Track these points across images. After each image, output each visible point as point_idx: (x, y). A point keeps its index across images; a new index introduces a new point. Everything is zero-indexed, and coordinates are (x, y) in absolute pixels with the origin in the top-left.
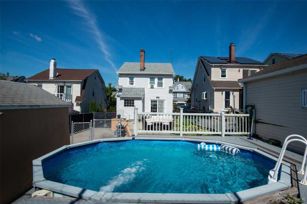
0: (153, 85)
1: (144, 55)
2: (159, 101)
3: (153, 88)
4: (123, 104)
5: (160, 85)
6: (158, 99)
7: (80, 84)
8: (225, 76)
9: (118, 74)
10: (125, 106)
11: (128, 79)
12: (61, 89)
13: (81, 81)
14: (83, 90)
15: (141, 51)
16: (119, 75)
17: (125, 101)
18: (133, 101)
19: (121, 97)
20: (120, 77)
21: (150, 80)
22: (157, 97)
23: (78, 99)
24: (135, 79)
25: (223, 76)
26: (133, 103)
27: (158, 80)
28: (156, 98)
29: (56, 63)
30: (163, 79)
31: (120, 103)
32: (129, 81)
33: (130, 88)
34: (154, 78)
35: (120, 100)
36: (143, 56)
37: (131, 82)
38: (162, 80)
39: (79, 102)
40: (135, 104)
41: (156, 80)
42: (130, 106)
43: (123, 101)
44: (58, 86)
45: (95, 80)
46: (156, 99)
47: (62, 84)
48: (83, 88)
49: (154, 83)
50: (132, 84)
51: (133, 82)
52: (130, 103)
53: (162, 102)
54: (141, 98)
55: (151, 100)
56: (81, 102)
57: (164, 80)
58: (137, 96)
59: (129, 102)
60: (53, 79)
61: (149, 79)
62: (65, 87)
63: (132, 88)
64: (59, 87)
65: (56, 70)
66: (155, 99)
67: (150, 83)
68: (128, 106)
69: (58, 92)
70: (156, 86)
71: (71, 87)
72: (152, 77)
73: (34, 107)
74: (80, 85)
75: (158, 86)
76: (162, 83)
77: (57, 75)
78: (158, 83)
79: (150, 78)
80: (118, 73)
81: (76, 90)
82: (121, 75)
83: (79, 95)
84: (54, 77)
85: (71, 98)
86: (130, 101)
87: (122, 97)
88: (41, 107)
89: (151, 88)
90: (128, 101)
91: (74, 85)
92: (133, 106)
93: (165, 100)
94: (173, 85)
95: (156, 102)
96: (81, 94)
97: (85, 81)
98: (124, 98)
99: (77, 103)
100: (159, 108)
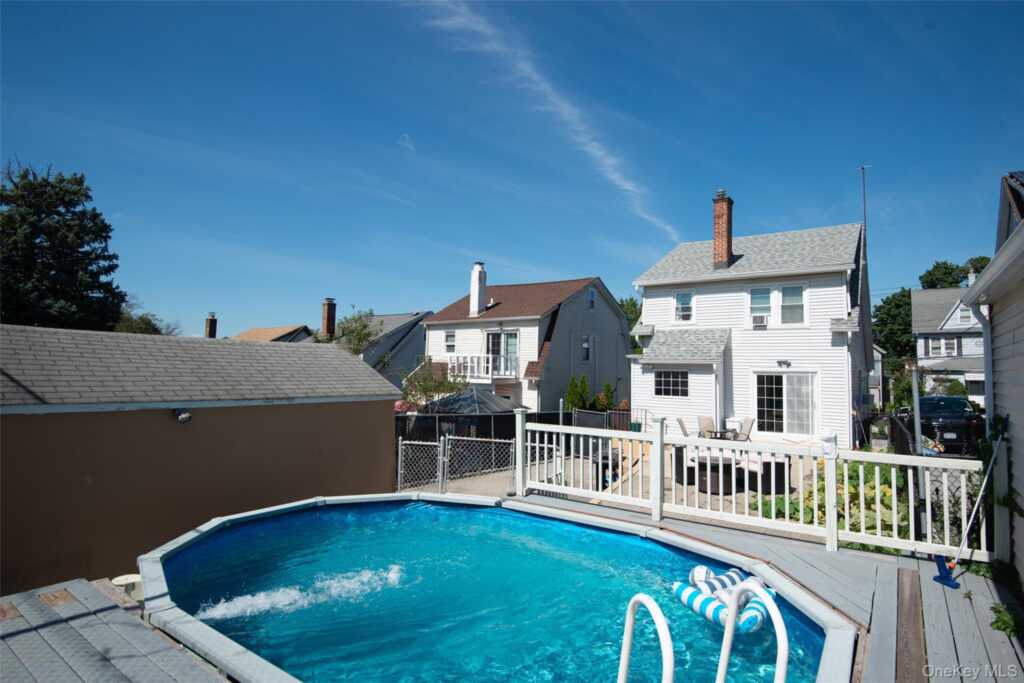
0: (762, 318)
1: (726, 212)
2: (789, 378)
3: (764, 328)
4: (652, 387)
5: (792, 313)
6: (784, 368)
7: (535, 326)
9: (637, 288)
10: (658, 392)
11: (671, 303)
12: (494, 344)
13: (538, 317)
14: (547, 344)
15: (715, 201)
16: (642, 290)
17: (658, 375)
18: (685, 375)
19: (644, 365)
20: (647, 297)
21: (752, 298)
22: (780, 363)
23: (531, 368)
24: (697, 302)
26: (685, 384)
27: (784, 295)
28: (776, 364)
29: (485, 273)
30: (804, 293)
31: (642, 384)
32: (677, 309)
33: (680, 331)
34: (767, 292)
35: (643, 373)
36: (725, 217)
37: (683, 309)
38: (802, 295)
39: (534, 379)
40: (691, 388)
41: (776, 298)
42: (676, 393)
43: (651, 378)
44: (488, 334)
45: (592, 311)
46: (780, 369)
47: (495, 329)
48: (546, 337)
49: (768, 309)
50: (687, 317)
51: (689, 309)
52: (676, 384)
53: (803, 378)
54: (711, 366)
55: (755, 372)
56: (537, 379)
57: (810, 296)
58: (698, 360)
59: (671, 382)
60: (476, 315)
61: (749, 296)
62: (503, 336)
63: (687, 331)
64: (491, 337)
65: (485, 290)
66: (774, 369)
67: (753, 310)
68: (667, 393)
69: (488, 353)
70: (774, 318)
71: (516, 336)
72: (758, 286)
73: (276, 403)
74: (537, 328)
75: (783, 322)
76: (802, 307)
77: (490, 305)
78: (783, 307)
79: (753, 293)
80: (640, 286)
81: (527, 344)
82: (651, 291)
83: (535, 358)
84: (479, 312)
85: (516, 368)
86: (676, 375)
87: (648, 364)
88: (296, 401)
89: (756, 328)
90: (667, 375)
91: (522, 329)
92: (685, 393)
93: (816, 373)
94: (849, 314)
95: (779, 379)
96: (539, 355)
97: (554, 315)
98: (654, 368)
99: (530, 381)
100: (789, 402)
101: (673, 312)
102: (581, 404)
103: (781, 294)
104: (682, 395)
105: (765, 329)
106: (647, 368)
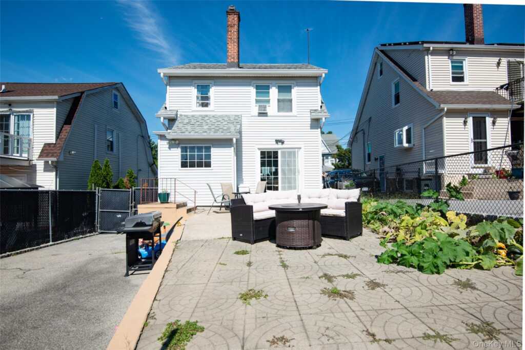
0: (265, 107)
1: (236, 23)
2: (283, 153)
3: (265, 115)
4: (179, 160)
5: (285, 105)
6: (280, 146)
8: (461, 79)
9: (162, 75)
10: (184, 165)
11: (192, 92)
13: (56, 97)
14: (67, 127)
15: (229, 13)
16: (166, 78)
17: (184, 149)
18: (208, 149)
19: (170, 140)
20: (170, 86)
21: (257, 92)
22: (277, 141)
23: (47, 150)
24: (214, 92)
25: (458, 78)
26: (208, 157)
27: (279, 92)
28: (274, 143)
30: (293, 90)
31: (168, 159)
32: (198, 98)
33: (200, 115)
34: (268, 87)
35: (170, 148)
36: (236, 27)
37: (203, 98)
38: (291, 92)
39: (50, 160)
40: (213, 160)
41: (274, 92)
42: (200, 165)
43: (177, 152)
45: (115, 110)
46: (276, 146)
47: (2, 110)
48: (66, 120)
49: (268, 101)
50: (206, 105)
51: (207, 98)
52: (200, 157)
53: (292, 153)
54: (231, 140)
55: (259, 149)
56: (55, 159)
57: (297, 93)
58: (220, 136)
59: (196, 154)
61: (255, 90)
62: (12, 117)
63: (206, 116)
66: (271, 146)
67: (257, 101)
68: (192, 165)
70: (272, 108)
71: (28, 118)
72: (261, 83)
74: (55, 109)
75: (279, 111)
76: (291, 101)
78: (279, 101)
79: (257, 87)
80: (165, 75)
81: (43, 125)
82: (174, 80)
83: (52, 140)
85: (30, 150)
86: (200, 149)
87: (175, 140)
89: (260, 114)
90: (192, 150)
91: (37, 111)
92: (208, 165)
93: (300, 148)
94: (321, 107)
95: (276, 153)
96: (57, 137)
97: (76, 101)
98: (179, 144)
99: (46, 163)
100: (283, 171)
101: (194, 100)
102: (104, 184)
103: (277, 90)
104: (205, 166)
105: (267, 116)
106: (174, 143)
